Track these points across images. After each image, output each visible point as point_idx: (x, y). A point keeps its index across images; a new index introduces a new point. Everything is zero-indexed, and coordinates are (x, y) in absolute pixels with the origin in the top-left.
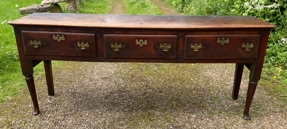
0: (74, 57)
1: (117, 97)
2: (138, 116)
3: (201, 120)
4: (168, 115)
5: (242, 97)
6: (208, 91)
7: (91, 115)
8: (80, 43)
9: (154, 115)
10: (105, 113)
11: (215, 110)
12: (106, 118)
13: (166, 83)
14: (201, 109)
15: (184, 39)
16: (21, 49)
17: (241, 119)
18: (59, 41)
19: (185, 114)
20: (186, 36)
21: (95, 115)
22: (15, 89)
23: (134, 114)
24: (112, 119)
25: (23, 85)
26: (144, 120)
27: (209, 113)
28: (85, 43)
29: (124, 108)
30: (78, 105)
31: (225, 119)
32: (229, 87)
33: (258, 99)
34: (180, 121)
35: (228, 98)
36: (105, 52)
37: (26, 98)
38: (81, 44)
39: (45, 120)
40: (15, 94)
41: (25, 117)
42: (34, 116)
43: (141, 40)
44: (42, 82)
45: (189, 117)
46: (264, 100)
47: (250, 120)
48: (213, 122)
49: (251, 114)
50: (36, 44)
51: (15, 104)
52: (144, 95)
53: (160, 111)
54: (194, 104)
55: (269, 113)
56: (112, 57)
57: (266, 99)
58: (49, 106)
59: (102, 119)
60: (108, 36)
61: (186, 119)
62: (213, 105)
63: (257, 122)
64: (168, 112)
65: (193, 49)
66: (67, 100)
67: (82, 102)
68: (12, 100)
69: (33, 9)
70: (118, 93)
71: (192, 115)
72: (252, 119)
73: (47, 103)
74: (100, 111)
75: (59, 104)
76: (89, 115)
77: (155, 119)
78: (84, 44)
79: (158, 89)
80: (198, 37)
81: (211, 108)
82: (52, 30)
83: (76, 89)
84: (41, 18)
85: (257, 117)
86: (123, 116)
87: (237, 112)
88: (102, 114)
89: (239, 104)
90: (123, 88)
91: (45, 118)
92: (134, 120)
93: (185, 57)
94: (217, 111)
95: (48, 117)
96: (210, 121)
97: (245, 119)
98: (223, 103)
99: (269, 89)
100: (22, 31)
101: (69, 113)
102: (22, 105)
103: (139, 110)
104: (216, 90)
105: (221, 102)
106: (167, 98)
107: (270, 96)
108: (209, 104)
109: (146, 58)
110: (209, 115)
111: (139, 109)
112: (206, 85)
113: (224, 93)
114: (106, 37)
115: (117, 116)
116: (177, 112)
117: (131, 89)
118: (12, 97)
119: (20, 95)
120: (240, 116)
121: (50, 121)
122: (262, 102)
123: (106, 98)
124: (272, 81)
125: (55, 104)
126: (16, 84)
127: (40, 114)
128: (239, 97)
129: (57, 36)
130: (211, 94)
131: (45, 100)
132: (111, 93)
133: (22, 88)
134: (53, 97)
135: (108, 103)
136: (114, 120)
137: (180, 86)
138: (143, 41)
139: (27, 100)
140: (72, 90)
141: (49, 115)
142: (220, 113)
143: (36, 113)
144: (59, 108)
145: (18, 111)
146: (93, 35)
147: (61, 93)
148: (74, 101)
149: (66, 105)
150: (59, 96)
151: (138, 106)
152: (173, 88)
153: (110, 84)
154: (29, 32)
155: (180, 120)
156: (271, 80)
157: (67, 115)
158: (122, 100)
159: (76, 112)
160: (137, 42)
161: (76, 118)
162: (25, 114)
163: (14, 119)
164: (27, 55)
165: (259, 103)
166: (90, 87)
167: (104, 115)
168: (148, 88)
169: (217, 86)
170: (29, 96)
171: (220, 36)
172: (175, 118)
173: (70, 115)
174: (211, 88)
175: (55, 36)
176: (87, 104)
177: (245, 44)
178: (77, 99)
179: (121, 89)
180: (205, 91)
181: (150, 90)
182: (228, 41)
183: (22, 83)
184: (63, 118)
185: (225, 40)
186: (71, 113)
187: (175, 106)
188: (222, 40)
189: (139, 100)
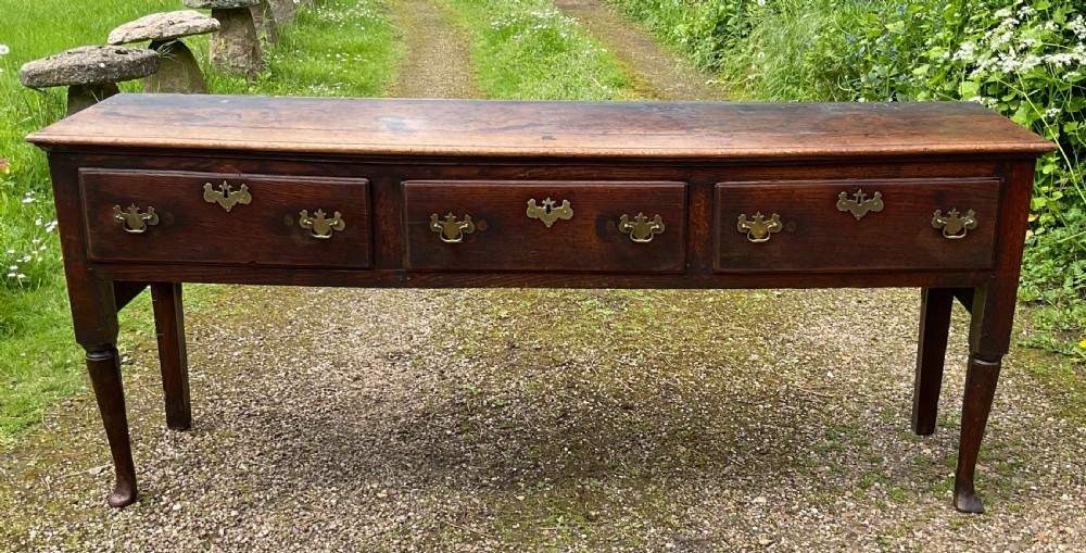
0: (285, 267)
1: (449, 432)
2: (537, 503)
3: (786, 516)
4: (657, 496)
5: (952, 426)
6: (819, 403)
7: (349, 501)
8: (311, 214)
9: (602, 496)
10: (404, 493)
11: (843, 477)
12: (410, 514)
13: (648, 371)
14: (787, 474)
15: (713, 195)
16: (74, 238)
17: (944, 508)
18: (228, 208)
19: (727, 491)
20: (719, 185)
21: (363, 503)
22: (26, 403)
23: (521, 498)
24: (434, 515)
25: (57, 389)
26: (560, 519)
27: (818, 487)
28: (330, 215)
29: (482, 473)
30: (290, 465)
31: (883, 508)
32: (902, 384)
33: (1018, 430)
34: (706, 522)
35: (896, 430)
36: (408, 248)
37: (76, 441)
38: (315, 217)
39: (162, 525)
40: (29, 424)
41: (78, 514)
42: (115, 510)
43: (548, 202)
44: (137, 376)
45: (740, 503)
46: (1040, 434)
47: (979, 513)
48: (833, 522)
49: (984, 488)
50: (138, 220)
51: (32, 463)
52: (560, 422)
53: (623, 483)
54: (761, 453)
55: (1055, 485)
56: (433, 267)
57: (1050, 433)
58: (174, 470)
59: (392, 517)
60: (420, 188)
61: (728, 511)
62: (838, 455)
63: (1006, 521)
64: (659, 487)
65: (746, 234)
66: (246, 448)
67: (307, 454)
68: (17, 451)
69: (81, 67)
70: (453, 414)
71: (753, 498)
72: (987, 509)
73: (164, 461)
74: (383, 488)
75: (215, 463)
76: (338, 503)
77: (605, 516)
78: (326, 217)
79: (615, 397)
80: (764, 190)
81: (827, 468)
82: (201, 166)
83: (281, 403)
84: (153, 118)
85: (1006, 499)
86: (475, 505)
87: (931, 481)
88: (390, 499)
89: (938, 452)
90: (472, 393)
91: (164, 518)
92: (524, 519)
93: (716, 266)
94: (851, 479)
95: (175, 514)
96: (821, 516)
97: (960, 506)
98: (874, 448)
99: (1063, 393)
100: (81, 169)
101: (257, 495)
102: (62, 469)
103: (543, 480)
104: (848, 398)
105: (866, 445)
106: (654, 433)
107: (1063, 420)
108: (823, 452)
109: (566, 268)
110: (818, 495)
111: (540, 477)
112: (810, 380)
113: (880, 409)
114: (413, 189)
115: (453, 504)
116: (694, 488)
117: (508, 399)
118: (14, 437)
119: (46, 429)
120: (939, 499)
121: (185, 528)
122: (1033, 444)
123: (405, 435)
124: (1076, 360)
125: (199, 463)
126: (26, 384)
127: (141, 501)
128: (942, 426)
129: (220, 190)
130: (829, 414)
131: (154, 448)
132: (424, 415)
133: (55, 401)
134: (187, 436)
135: (415, 453)
136: (443, 520)
137: (707, 385)
138: (555, 206)
139: (78, 449)
140: (262, 405)
141: (177, 507)
142: (864, 486)
143: (123, 499)
144: (216, 476)
145: (46, 493)
146: (363, 181)
147: (218, 418)
148: (274, 448)
149: (243, 466)
150: (211, 430)
151: (537, 466)
152: (676, 391)
153: (420, 380)
154: (111, 172)
155: (706, 518)
156: (1071, 356)
157: (251, 505)
158: (471, 444)
159: (287, 491)
160: (533, 209)
161: (286, 514)
162: (76, 503)
163: (35, 524)
164: (96, 263)
165: (1019, 448)
166: (337, 394)
167: (399, 503)
168: (576, 393)
169: (856, 381)
170: (84, 432)
171: (848, 182)
172: (686, 509)
173: (261, 505)
174: (832, 389)
175: (214, 188)
176: (327, 461)
177: (944, 214)
178: (286, 439)
179: (464, 400)
180: (805, 400)
181: (585, 402)
182: (876, 203)
183: (52, 380)
184: (236, 516)
185: (865, 198)
186: (265, 498)
187: (683, 461)
188: (854, 198)
189: (538, 442)
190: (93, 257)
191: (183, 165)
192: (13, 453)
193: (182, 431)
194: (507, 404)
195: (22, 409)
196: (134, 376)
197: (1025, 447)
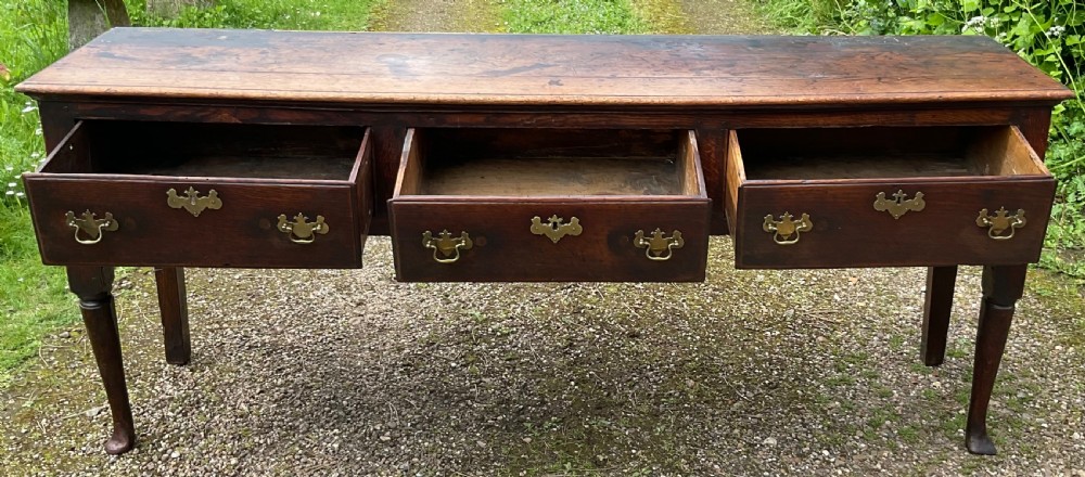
1: (453, 365)
2: (544, 446)
3: (797, 459)
4: (666, 437)
5: (961, 355)
6: (827, 330)
7: (351, 445)
9: (610, 438)
10: (408, 436)
11: (854, 414)
12: (415, 460)
13: (655, 294)
14: (797, 411)
17: (956, 449)
19: (736, 431)
21: (366, 448)
22: (23, 334)
23: (528, 440)
24: (439, 462)
25: (55, 318)
26: (568, 465)
27: (829, 427)
29: (488, 411)
30: (292, 404)
31: (894, 449)
32: (909, 308)
33: (1026, 360)
34: (716, 466)
35: (905, 360)
37: (74, 378)
39: (160, 475)
40: (26, 359)
41: (74, 462)
42: (112, 458)
44: (136, 302)
45: (750, 445)
46: (1049, 365)
47: (991, 455)
48: (845, 467)
49: (995, 426)
51: (28, 404)
52: (566, 353)
53: (631, 423)
54: (770, 387)
55: (1066, 422)
57: (1058, 364)
58: (173, 411)
59: (396, 464)
61: (738, 455)
62: (848, 389)
63: (1018, 463)
64: (668, 427)
66: (247, 385)
67: (308, 391)
68: (13, 390)
70: (459, 343)
71: (763, 438)
72: (999, 449)
73: (162, 400)
74: (386, 430)
75: (214, 403)
76: (340, 447)
77: (613, 460)
79: (621, 324)
81: (837, 404)
83: (282, 332)
85: (1018, 438)
86: (481, 449)
87: (942, 418)
88: (394, 442)
89: (947, 386)
90: (477, 320)
91: (162, 467)
92: (531, 465)
94: (861, 417)
95: (173, 463)
96: (833, 460)
97: (972, 448)
98: (884, 381)
99: (1070, 319)
101: (257, 440)
102: (58, 411)
103: (550, 420)
104: (856, 324)
105: (876, 377)
106: (661, 365)
107: (1071, 349)
108: (832, 386)
110: (829, 436)
111: (547, 416)
112: (817, 303)
113: (888, 336)
115: (457, 449)
116: (703, 427)
117: (513, 326)
118: (11, 374)
119: (44, 365)
120: (951, 440)
122: (1042, 377)
123: (409, 367)
125: (198, 402)
126: (23, 313)
127: (139, 448)
128: (951, 356)
130: (837, 342)
131: (153, 385)
132: (429, 344)
133: (52, 331)
134: (186, 372)
135: (419, 389)
136: (447, 467)
137: (714, 311)
139: (75, 387)
140: (263, 335)
141: (176, 454)
142: (875, 425)
143: (121, 446)
144: (216, 418)
145: (42, 438)
147: (218, 351)
148: (275, 385)
149: (243, 407)
150: (210, 364)
151: (543, 403)
152: (683, 317)
153: (424, 305)
155: (715, 463)
156: (1076, 277)
157: (251, 451)
158: (476, 377)
159: (288, 434)
161: (287, 461)
162: (73, 450)
165: (1028, 380)
166: (339, 321)
167: (402, 448)
168: (582, 320)
169: (863, 304)
170: (82, 367)
172: (696, 452)
173: (261, 451)
174: (839, 315)
176: (329, 400)
177: (990, 213)
178: (287, 375)
179: (469, 327)
180: (813, 327)
181: (591, 330)
182: (918, 203)
183: (50, 308)
184: (235, 464)
185: (906, 199)
186: (266, 442)
187: (692, 397)
188: (893, 199)
189: (544, 376)
192: (9, 392)
193: (181, 365)
194: (513, 332)
195: (19, 342)
196: (133, 302)
197: (1034, 379)
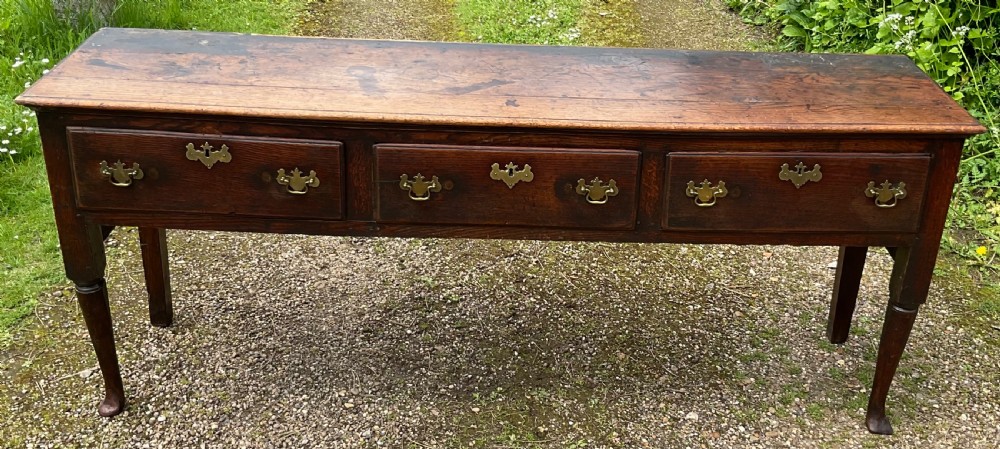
0: (265, 218)
1: (409, 332)
2: (491, 416)
3: (717, 435)
4: (599, 410)
5: (863, 333)
6: (743, 304)
7: (318, 412)
8: (287, 173)
9: (550, 409)
10: (369, 403)
11: (766, 390)
12: (376, 427)
13: (589, 265)
14: (716, 386)
15: (665, 162)
16: (63, 188)
18: (209, 166)
19: (662, 405)
20: (671, 154)
21: (332, 415)
22: (20, 293)
23: (476, 410)
24: (397, 430)
25: (49, 276)
26: (512, 437)
27: (744, 402)
28: (306, 173)
29: (441, 380)
30: (264, 369)
31: (802, 426)
32: (817, 284)
33: (921, 340)
34: (644, 440)
35: (813, 337)
36: (379, 203)
37: (67, 338)
38: (292, 175)
39: (148, 438)
40: (23, 318)
41: (71, 423)
42: (105, 420)
43: (511, 166)
44: (121, 261)
45: (675, 420)
46: (941, 345)
47: (888, 435)
48: (759, 442)
49: (892, 405)
50: (123, 176)
51: (27, 364)
52: (510, 322)
53: (569, 395)
54: (692, 362)
55: (955, 403)
56: (402, 220)
57: (949, 343)
58: (158, 374)
59: (359, 431)
60: (391, 151)
61: (664, 428)
62: (762, 365)
63: (912, 443)
64: (601, 400)
65: (694, 198)
66: (223, 348)
67: (279, 355)
68: (12, 348)
70: (413, 310)
71: (687, 413)
72: (895, 429)
73: (148, 362)
74: (350, 397)
75: (195, 366)
76: (309, 413)
77: (553, 432)
78: (302, 175)
79: (559, 293)
80: (712, 160)
81: (752, 379)
82: (184, 127)
83: (255, 295)
84: (137, 70)
85: (912, 418)
86: (435, 418)
87: (845, 397)
88: (357, 410)
89: (850, 363)
90: (429, 286)
91: (150, 431)
92: (479, 435)
93: (665, 225)
94: (773, 393)
95: (160, 427)
96: (747, 436)
97: (872, 429)
98: (794, 358)
99: (960, 299)
100: (69, 128)
101: (234, 404)
102: (54, 372)
103: (495, 390)
104: (769, 299)
105: (787, 354)
106: (595, 336)
107: (961, 330)
108: (747, 361)
109: (524, 223)
110: (744, 412)
111: (493, 385)
112: (735, 278)
113: (798, 313)
114: (384, 152)
115: (414, 416)
116: (633, 401)
117: (462, 294)
118: (10, 332)
119: (40, 323)
120: (852, 418)
121: (170, 442)
122: (934, 356)
123: (370, 333)
124: (971, 262)
126: (21, 271)
127: (128, 410)
128: (854, 333)
129: (202, 149)
130: (753, 317)
131: (139, 347)
132: (387, 311)
133: (47, 289)
134: (169, 333)
135: (379, 356)
136: (405, 435)
137: (642, 282)
138: (517, 170)
139: (70, 346)
140: (237, 298)
141: (162, 418)
142: (785, 402)
143: (112, 409)
144: (197, 381)
145: (41, 399)
146: (336, 144)
147: (197, 313)
148: (249, 349)
149: (221, 370)
150: (191, 326)
151: (491, 372)
152: (615, 288)
153: (381, 269)
154: (97, 131)
155: (643, 436)
156: (967, 258)
157: (230, 416)
158: (429, 346)
159: (262, 399)
160: (496, 172)
161: (261, 427)
162: (69, 411)
163: (31, 435)
164: (84, 210)
165: (923, 359)
166: (306, 285)
167: (364, 415)
168: (523, 289)
169: (776, 279)
170: (75, 327)
171: (790, 155)
172: (626, 425)
173: (238, 416)
174: (755, 289)
175: (196, 148)
176: (298, 365)
177: (877, 185)
178: (260, 338)
179: (423, 294)
180: (731, 302)
181: (532, 299)
182: (816, 174)
183: (43, 266)
184: (216, 430)
185: (806, 170)
186: (242, 407)
187: (622, 370)
188: (795, 170)
189: (490, 344)
190: (81, 206)
191: (167, 125)
192: (9, 351)
193: (164, 327)
194: (462, 300)
195: (16, 301)
196: (119, 261)
197: (927, 358)
